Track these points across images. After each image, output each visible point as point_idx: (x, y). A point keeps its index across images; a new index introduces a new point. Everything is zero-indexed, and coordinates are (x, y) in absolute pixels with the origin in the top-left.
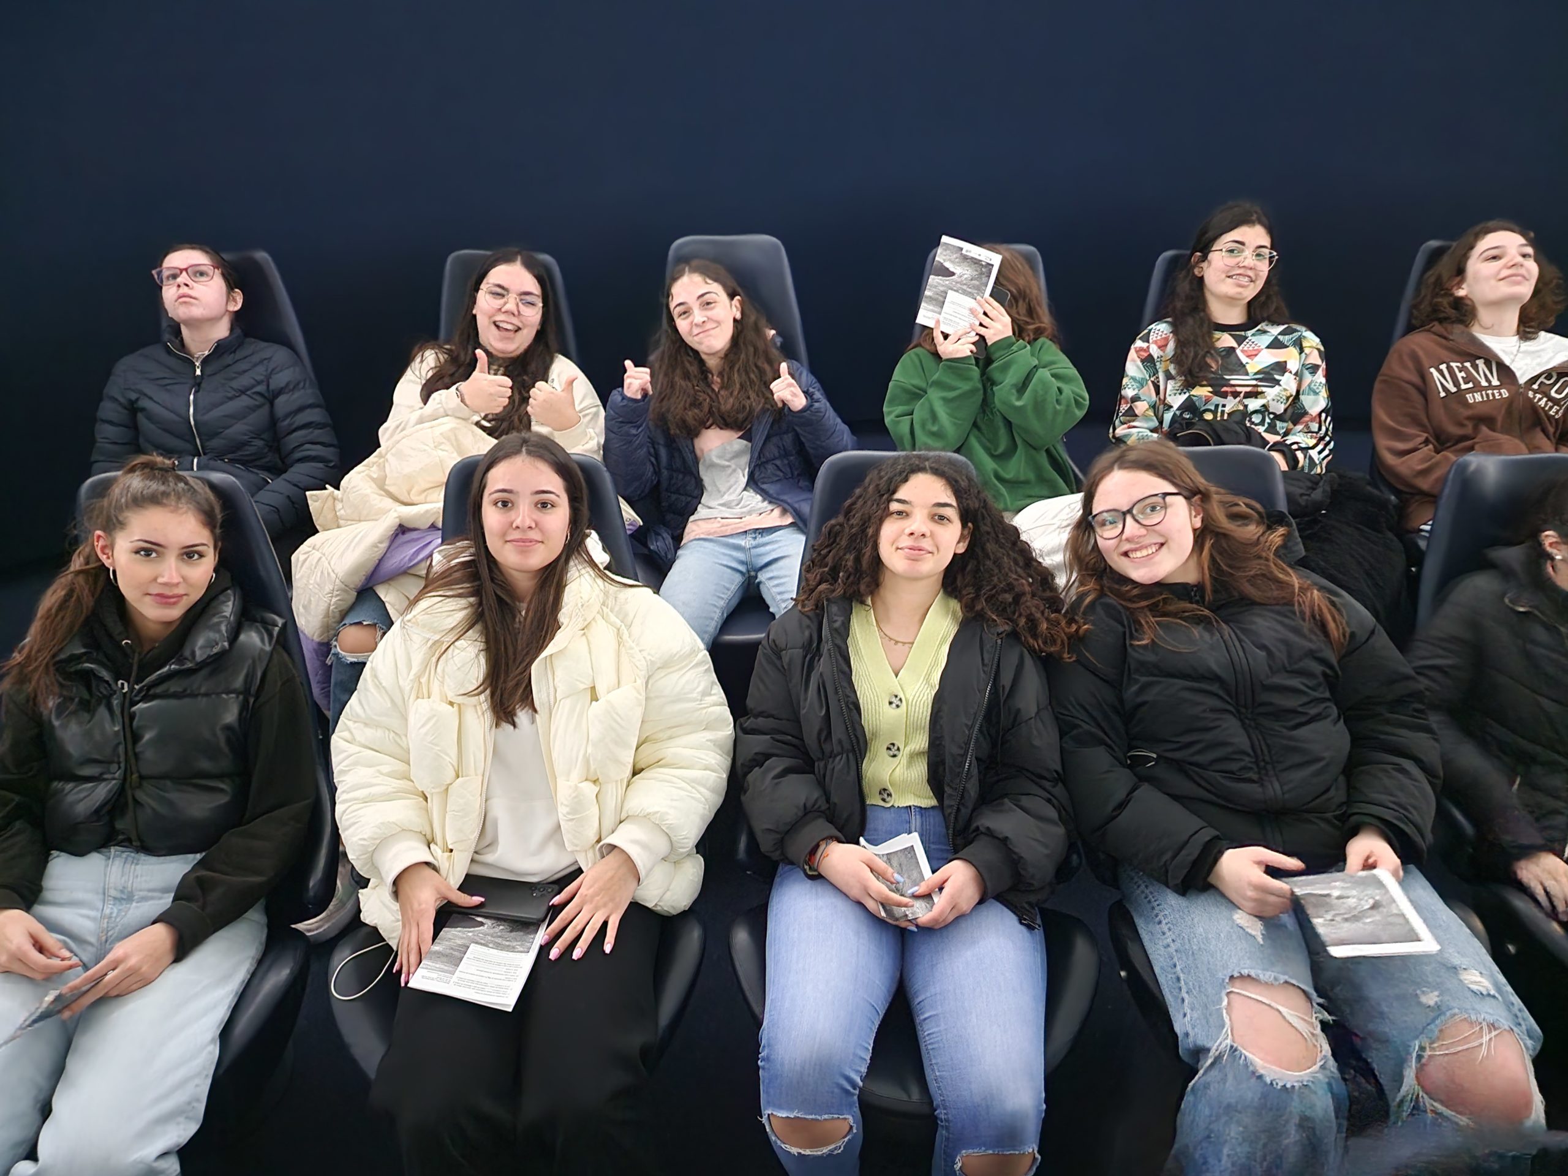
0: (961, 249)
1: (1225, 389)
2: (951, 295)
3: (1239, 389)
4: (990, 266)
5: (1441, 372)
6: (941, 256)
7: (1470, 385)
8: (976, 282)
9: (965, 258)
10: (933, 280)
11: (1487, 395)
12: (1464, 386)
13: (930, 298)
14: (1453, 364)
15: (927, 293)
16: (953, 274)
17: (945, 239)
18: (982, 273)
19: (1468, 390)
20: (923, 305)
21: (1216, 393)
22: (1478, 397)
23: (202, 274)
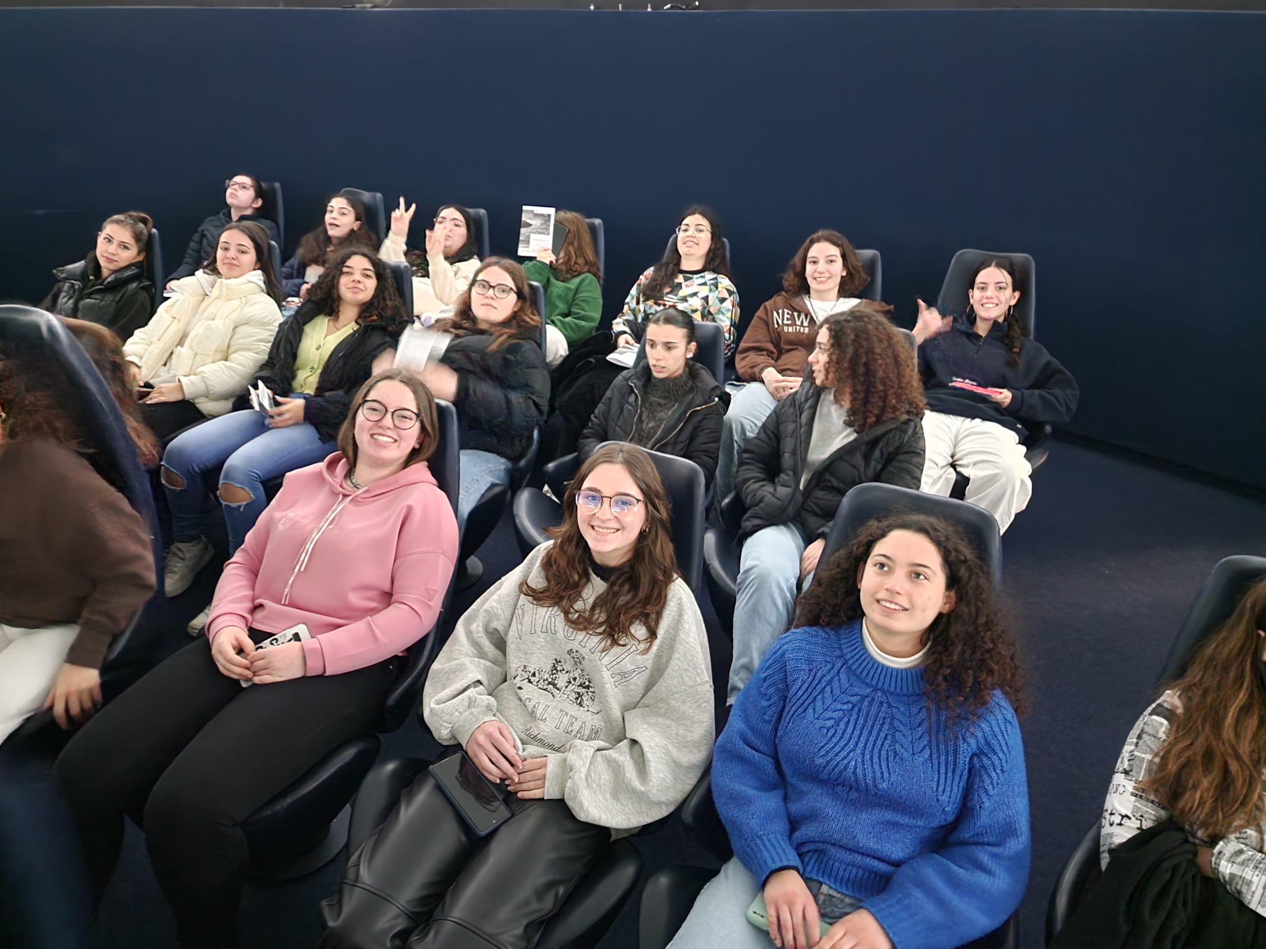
0: (533, 211)
1: (660, 302)
2: (532, 236)
3: (666, 303)
4: (549, 216)
5: (778, 314)
6: (525, 218)
7: (790, 322)
8: (544, 226)
9: (536, 215)
10: (523, 230)
11: (796, 329)
12: (785, 322)
13: (522, 241)
14: (786, 311)
15: (521, 238)
16: (531, 225)
17: (525, 208)
18: (546, 220)
19: (788, 325)
20: (520, 245)
21: (656, 303)
22: (790, 329)
23: (244, 187)
